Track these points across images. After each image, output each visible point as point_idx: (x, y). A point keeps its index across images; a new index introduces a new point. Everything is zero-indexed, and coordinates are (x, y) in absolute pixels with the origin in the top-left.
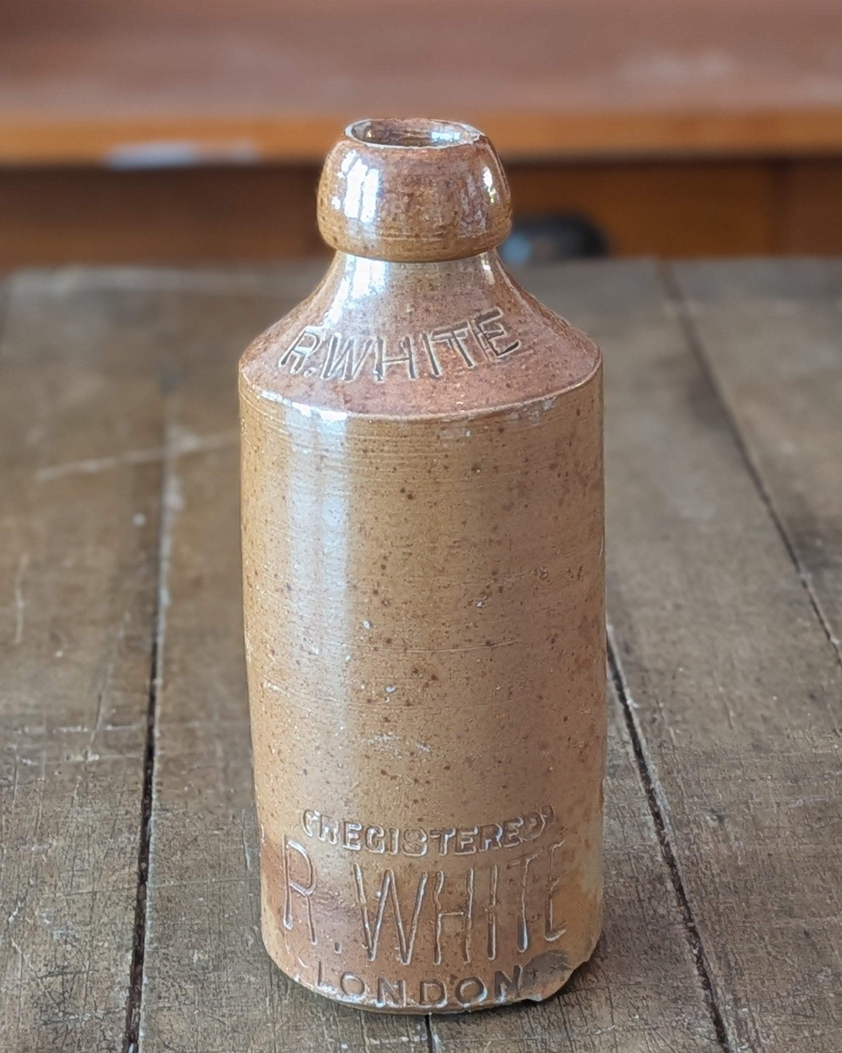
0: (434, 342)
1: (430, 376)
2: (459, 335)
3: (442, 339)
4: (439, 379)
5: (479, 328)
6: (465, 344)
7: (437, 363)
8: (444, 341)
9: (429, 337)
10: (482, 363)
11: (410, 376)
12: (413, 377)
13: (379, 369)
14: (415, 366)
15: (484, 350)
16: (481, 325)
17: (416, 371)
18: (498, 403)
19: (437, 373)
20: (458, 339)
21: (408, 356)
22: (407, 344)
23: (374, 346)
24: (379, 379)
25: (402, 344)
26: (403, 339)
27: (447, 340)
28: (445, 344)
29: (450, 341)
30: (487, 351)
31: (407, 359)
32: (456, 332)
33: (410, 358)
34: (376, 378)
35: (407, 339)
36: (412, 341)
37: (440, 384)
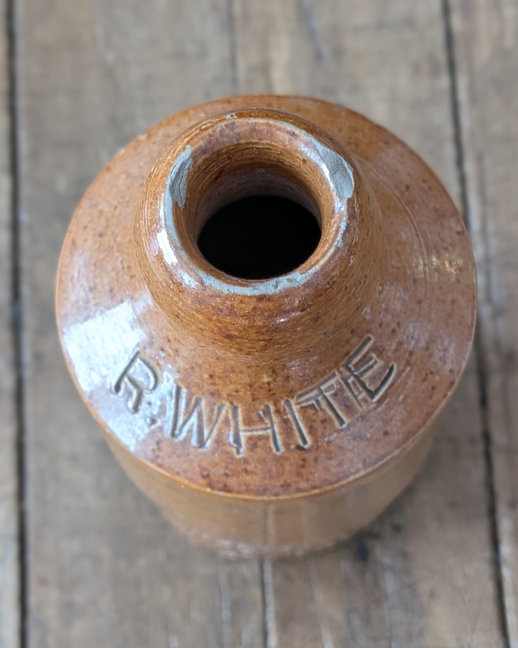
0: (298, 406)
1: (299, 448)
2: (327, 390)
3: (307, 400)
4: (308, 451)
5: (349, 369)
6: (334, 399)
7: (305, 431)
8: (310, 403)
9: (293, 402)
10: (356, 416)
11: (274, 450)
12: (278, 449)
13: (237, 440)
14: (278, 437)
15: (356, 397)
16: (351, 366)
17: (280, 442)
18: (377, 460)
19: (305, 442)
20: (327, 394)
21: (269, 425)
22: (267, 412)
23: (227, 412)
24: (238, 452)
25: (261, 413)
26: (262, 407)
27: (314, 402)
28: (312, 406)
29: (318, 402)
30: (360, 397)
31: (268, 428)
32: (323, 388)
33: (272, 427)
34: (234, 451)
35: (267, 407)
36: (272, 408)
37: (310, 457)
